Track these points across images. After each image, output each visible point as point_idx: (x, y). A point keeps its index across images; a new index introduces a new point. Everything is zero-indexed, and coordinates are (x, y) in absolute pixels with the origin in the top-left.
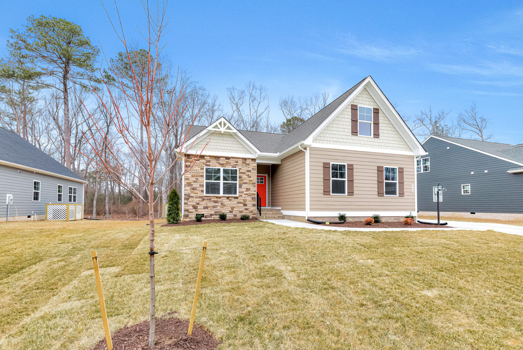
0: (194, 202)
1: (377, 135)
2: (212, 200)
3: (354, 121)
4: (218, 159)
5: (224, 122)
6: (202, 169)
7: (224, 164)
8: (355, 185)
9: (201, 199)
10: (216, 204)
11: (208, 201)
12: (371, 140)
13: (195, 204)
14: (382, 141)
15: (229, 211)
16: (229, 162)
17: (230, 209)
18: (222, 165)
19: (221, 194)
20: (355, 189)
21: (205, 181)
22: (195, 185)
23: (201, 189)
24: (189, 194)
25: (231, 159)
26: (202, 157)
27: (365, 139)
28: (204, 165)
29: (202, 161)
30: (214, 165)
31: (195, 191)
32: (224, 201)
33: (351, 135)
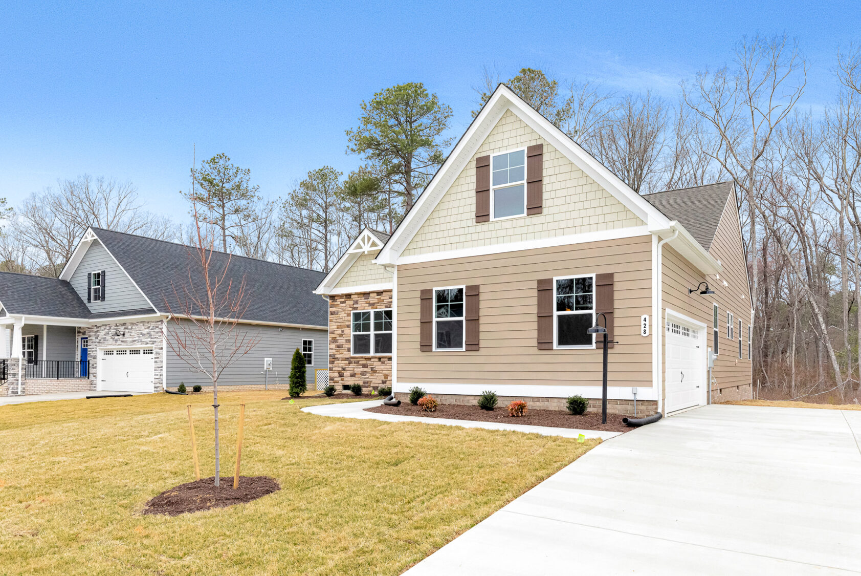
0: (339, 367)
1: (535, 208)
2: (360, 362)
3: (482, 192)
4: (367, 296)
5: (368, 236)
6: (349, 315)
7: (374, 303)
8: (482, 328)
9: (347, 362)
10: (365, 370)
11: (356, 364)
12: (521, 223)
13: (340, 369)
14: (549, 219)
15: (381, 382)
16: (382, 298)
17: (383, 378)
18: (372, 305)
19: (372, 353)
20: (482, 336)
21: (352, 333)
22: (341, 341)
23: (347, 346)
24: (334, 355)
25: (384, 293)
26: (348, 296)
27: (508, 225)
28: (351, 309)
29: (350, 302)
30: (363, 307)
31: (341, 350)
32: (375, 364)
33: (474, 223)
